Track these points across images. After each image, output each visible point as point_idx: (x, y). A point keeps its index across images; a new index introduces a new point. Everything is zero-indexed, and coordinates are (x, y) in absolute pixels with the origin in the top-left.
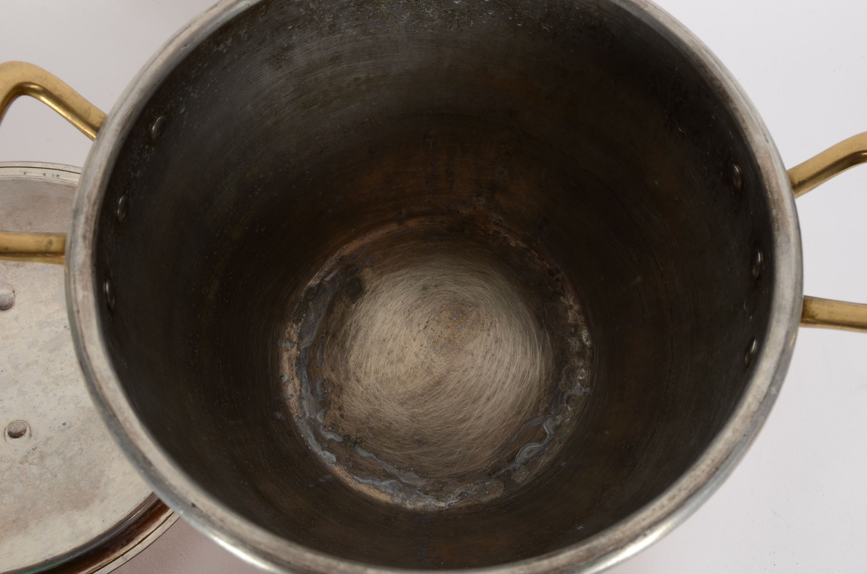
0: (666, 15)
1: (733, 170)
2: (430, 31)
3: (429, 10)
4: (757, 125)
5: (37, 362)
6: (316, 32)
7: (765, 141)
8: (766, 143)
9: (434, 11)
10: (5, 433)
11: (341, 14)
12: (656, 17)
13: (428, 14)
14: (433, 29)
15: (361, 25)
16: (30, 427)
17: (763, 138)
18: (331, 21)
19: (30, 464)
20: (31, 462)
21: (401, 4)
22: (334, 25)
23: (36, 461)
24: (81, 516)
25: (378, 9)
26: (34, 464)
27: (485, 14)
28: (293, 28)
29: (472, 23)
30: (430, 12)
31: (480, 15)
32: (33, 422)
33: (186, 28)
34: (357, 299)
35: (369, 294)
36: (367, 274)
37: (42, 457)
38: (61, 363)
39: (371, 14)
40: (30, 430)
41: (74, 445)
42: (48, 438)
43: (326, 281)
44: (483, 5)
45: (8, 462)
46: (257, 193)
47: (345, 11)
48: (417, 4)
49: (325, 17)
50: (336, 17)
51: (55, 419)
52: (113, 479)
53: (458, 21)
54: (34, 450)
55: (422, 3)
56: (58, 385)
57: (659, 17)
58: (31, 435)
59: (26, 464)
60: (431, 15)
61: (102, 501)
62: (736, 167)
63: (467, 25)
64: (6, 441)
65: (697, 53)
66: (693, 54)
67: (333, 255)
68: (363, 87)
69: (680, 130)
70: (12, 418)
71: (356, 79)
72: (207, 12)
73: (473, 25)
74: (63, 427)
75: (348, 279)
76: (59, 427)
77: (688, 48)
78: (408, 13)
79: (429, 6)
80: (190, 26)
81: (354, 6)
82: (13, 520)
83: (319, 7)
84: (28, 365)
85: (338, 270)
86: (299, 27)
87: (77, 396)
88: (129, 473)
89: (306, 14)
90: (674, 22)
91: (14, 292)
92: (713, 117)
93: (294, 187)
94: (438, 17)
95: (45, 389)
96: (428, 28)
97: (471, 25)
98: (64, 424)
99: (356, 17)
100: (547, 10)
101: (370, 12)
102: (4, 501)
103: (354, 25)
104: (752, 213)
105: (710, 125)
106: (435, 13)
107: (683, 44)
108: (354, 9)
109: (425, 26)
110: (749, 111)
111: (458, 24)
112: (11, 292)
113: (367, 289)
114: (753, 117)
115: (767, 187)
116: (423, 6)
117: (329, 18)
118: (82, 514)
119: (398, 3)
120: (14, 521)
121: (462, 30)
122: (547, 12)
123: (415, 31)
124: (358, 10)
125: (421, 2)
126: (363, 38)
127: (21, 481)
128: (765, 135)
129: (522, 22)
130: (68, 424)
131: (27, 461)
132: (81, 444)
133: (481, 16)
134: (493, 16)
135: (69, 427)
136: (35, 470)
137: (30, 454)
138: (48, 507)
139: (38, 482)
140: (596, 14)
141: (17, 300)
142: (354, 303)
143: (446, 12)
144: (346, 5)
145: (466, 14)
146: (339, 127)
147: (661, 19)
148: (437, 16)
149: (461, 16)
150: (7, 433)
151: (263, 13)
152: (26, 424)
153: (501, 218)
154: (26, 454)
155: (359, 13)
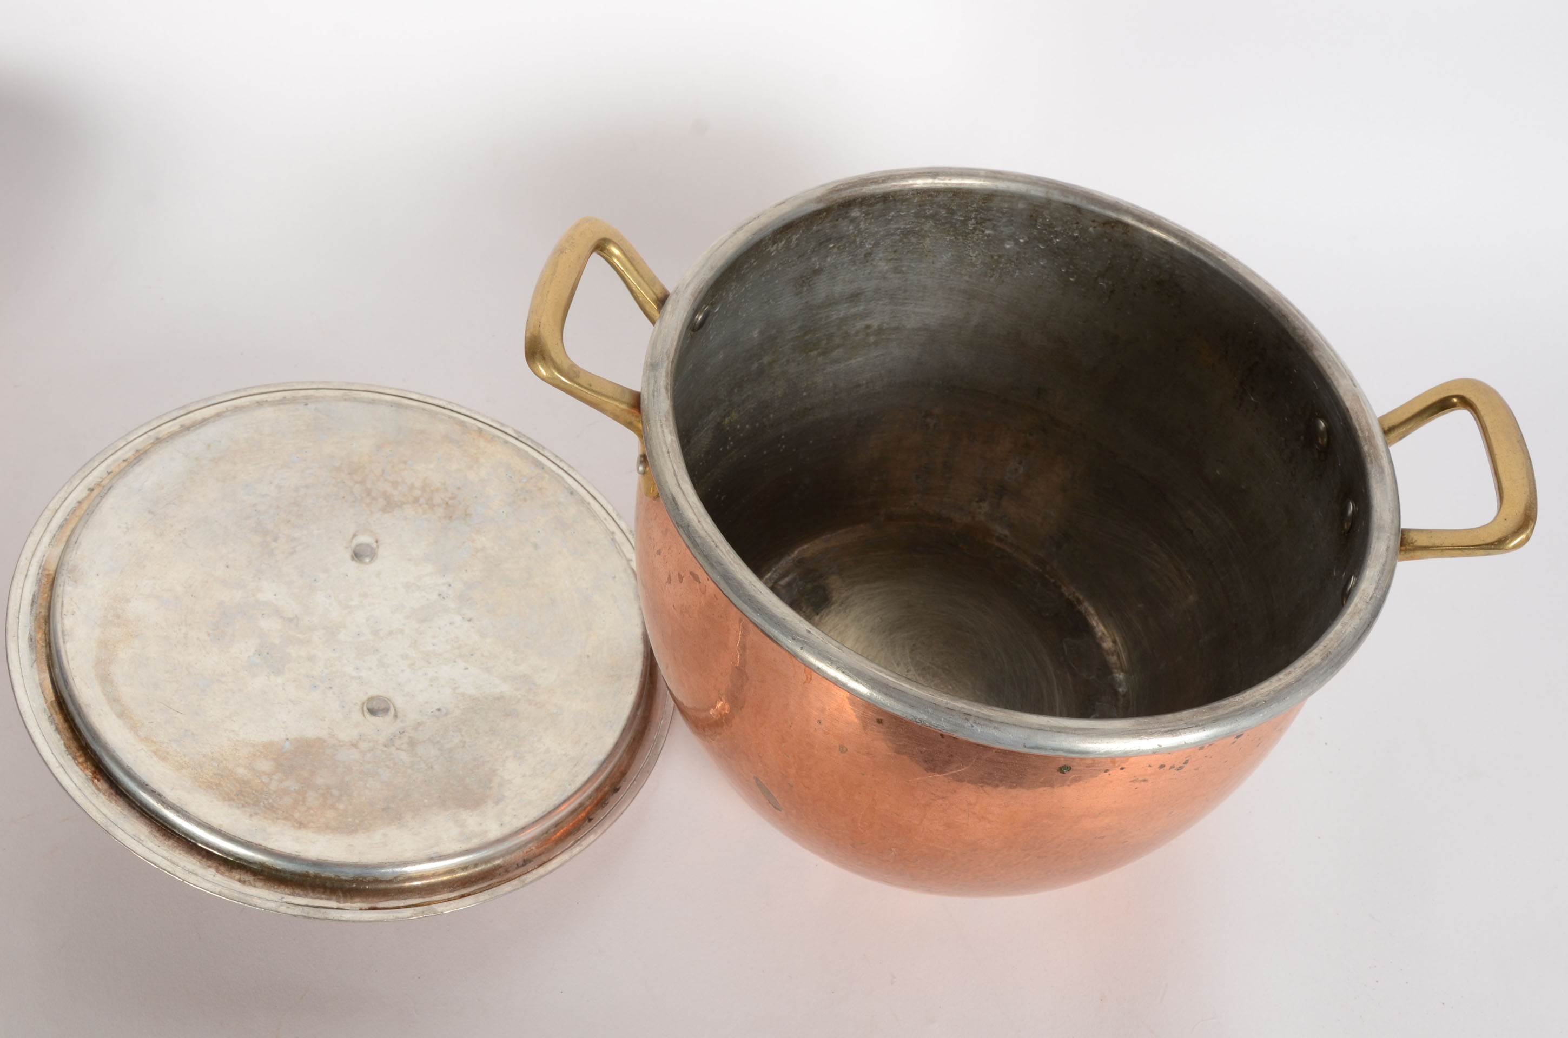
0: (1245, 267)
1: (1316, 426)
2: (966, 278)
3: (974, 252)
4: (1344, 371)
5: (402, 632)
6: (850, 258)
7: (1352, 385)
8: (1354, 387)
9: (979, 254)
10: (363, 708)
11: (883, 241)
12: (1235, 268)
13: (971, 257)
14: (970, 277)
15: (896, 259)
16: (394, 707)
17: (1350, 383)
18: (870, 248)
19: (397, 749)
20: (398, 747)
21: (948, 241)
22: (870, 254)
23: (405, 746)
24: (471, 816)
25: (920, 243)
26: (402, 750)
27: (1035, 263)
28: (834, 247)
29: (1017, 274)
30: (974, 255)
31: (1029, 264)
32: (399, 701)
33: (755, 219)
34: (822, 610)
35: (837, 605)
36: (834, 582)
37: (412, 743)
38: (434, 637)
39: (911, 248)
40: (395, 710)
41: (453, 736)
42: (418, 723)
43: (780, 585)
44: (1037, 252)
45: (369, 742)
46: (728, 447)
47: (889, 239)
48: (964, 243)
49: (866, 241)
50: (876, 245)
51: (427, 703)
52: (508, 780)
53: (1002, 269)
54: (401, 733)
55: (970, 243)
56: (430, 663)
57: (1239, 268)
58: (396, 716)
59: (393, 749)
60: (974, 259)
61: (497, 803)
62: (1321, 422)
63: (1011, 275)
64: (365, 718)
65: (1278, 303)
66: (1274, 304)
67: (789, 555)
68: (872, 339)
69: (1252, 399)
70: (373, 692)
71: (868, 327)
72: (775, 207)
73: (1017, 276)
74: (437, 713)
75: (809, 586)
76: (432, 712)
77: (1268, 299)
78: (950, 254)
79: (975, 247)
80: (758, 217)
81: (899, 235)
82: (383, 807)
83: (867, 229)
84: (391, 633)
85: (795, 574)
86: (838, 248)
87: (454, 680)
88: (530, 776)
89: (852, 234)
90: (1253, 274)
91: (377, 542)
92: (1295, 371)
93: (765, 452)
94: (982, 262)
95: (413, 664)
96: (966, 275)
97: (1015, 276)
98: (439, 710)
99: (895, 248)
100: (1109, 262)
101: (911, 246)
102: (368, 786)
103: (890, 258)
104: (1340, 465)
105: (1291, 382)
106: (979, 257)
107: (1264, 295)
108: (898, 238)
109: (963, 272)
110: (1334, 357)
111: (1001, 274)
112: (374, 541)
113: (834, 599)
114: (1339, 364)
115: (1357, 427)
116: (969, 246)
117: (870, 244)
118: (471, 814)
119: (944, 239)
120: (384, 810)
121: (1003, 281)
122: (1110, 264)
123: (949, 277)
124: (901, 241)
125: (968, 242)
126: (891, 276)
127: (388, 767)
128: (1352, 380)
129: (1075, 276)
130: (444, 711)
131: (394, 745)
132: (462, 736)
133: (1030, 266)
134: (1044, 267)
135: (446, 714)
136: (404, 756)
137: (397, 737)
138: (426, 801)
139: (409, 771)
140: (1167, 266)
141: (381, 552)
142: (817, 614)
143: (992, 257)
144: (892, 232)
145: (1013, 261)
146: (831, 385)
147: (1240, 271)
148: (979, 262)
149: (1006, 264)
150: (365, 709)
151: (820, 221)
152: (389, 702)
153: (1007, 532)
154: (391, 737)
155: (901, 244)
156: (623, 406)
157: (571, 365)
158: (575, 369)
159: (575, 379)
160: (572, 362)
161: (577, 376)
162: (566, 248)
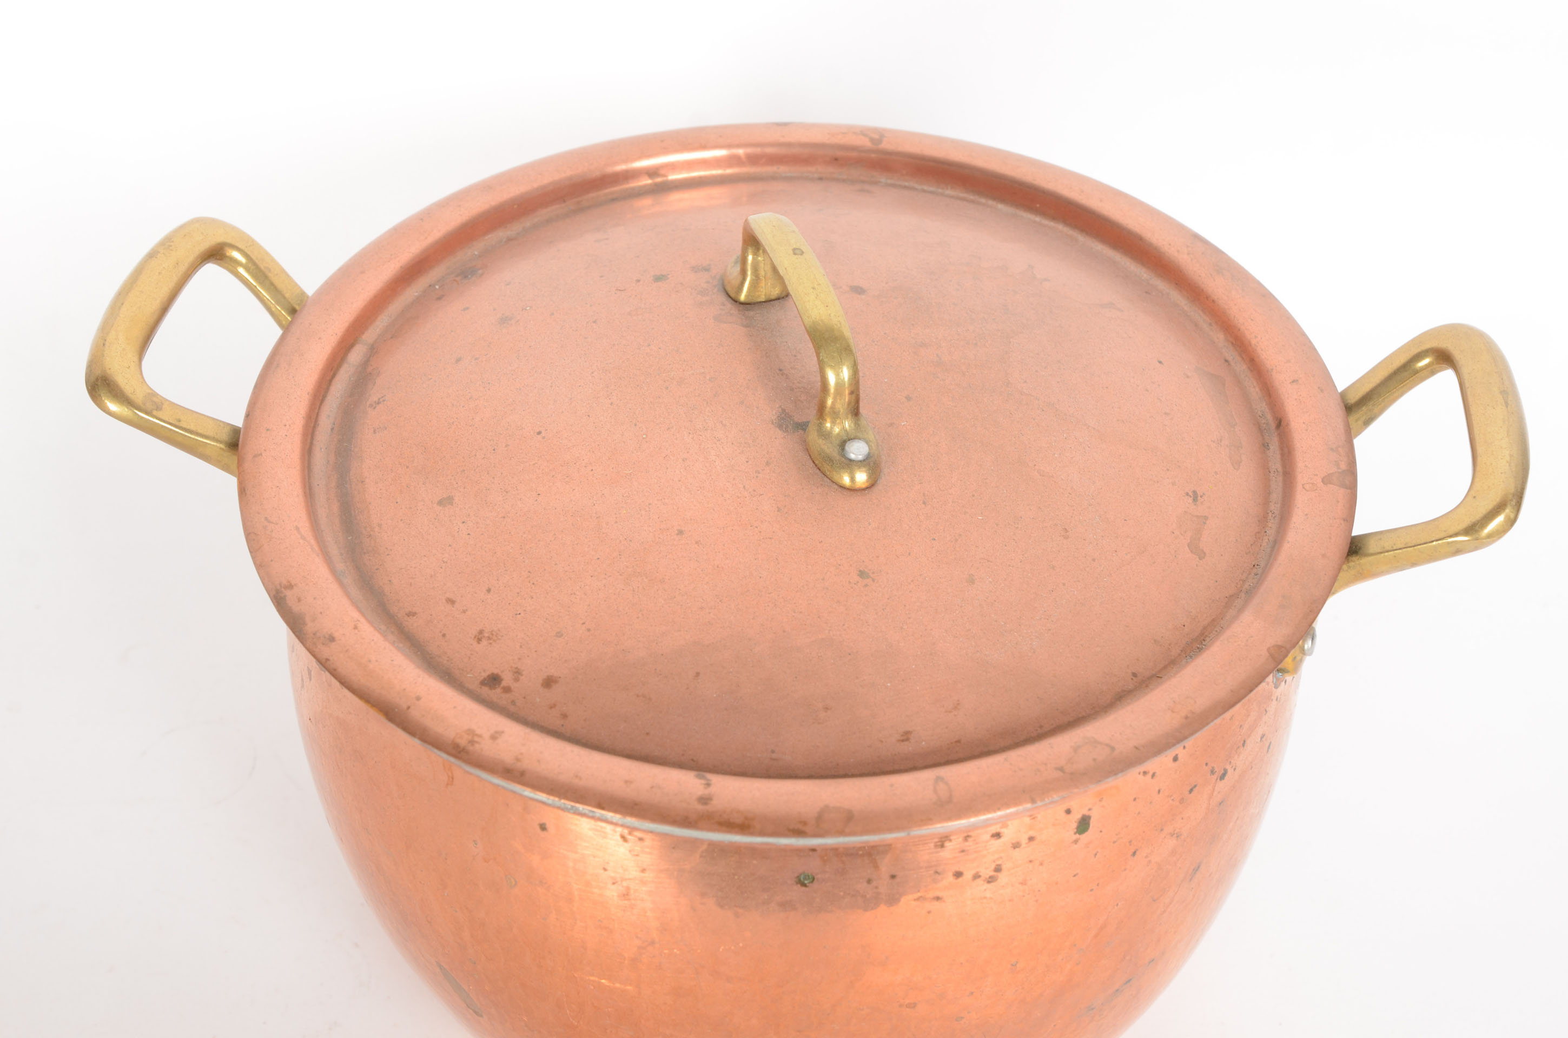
156: (222, 446)
157: (149, 394)
158: (155, 399)
159: (155, 413)
160: (151, 389)
161: (157, 407)
162: (159, 252)
